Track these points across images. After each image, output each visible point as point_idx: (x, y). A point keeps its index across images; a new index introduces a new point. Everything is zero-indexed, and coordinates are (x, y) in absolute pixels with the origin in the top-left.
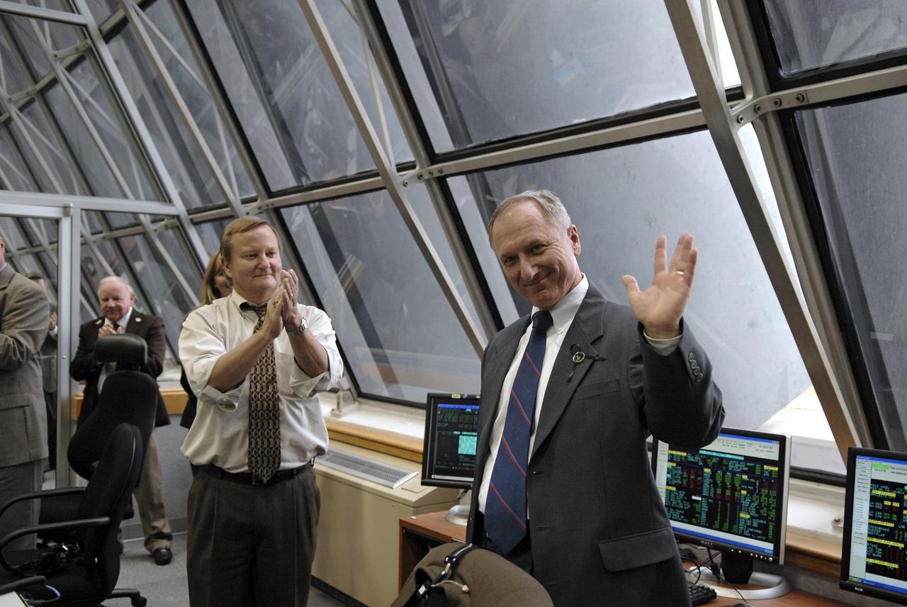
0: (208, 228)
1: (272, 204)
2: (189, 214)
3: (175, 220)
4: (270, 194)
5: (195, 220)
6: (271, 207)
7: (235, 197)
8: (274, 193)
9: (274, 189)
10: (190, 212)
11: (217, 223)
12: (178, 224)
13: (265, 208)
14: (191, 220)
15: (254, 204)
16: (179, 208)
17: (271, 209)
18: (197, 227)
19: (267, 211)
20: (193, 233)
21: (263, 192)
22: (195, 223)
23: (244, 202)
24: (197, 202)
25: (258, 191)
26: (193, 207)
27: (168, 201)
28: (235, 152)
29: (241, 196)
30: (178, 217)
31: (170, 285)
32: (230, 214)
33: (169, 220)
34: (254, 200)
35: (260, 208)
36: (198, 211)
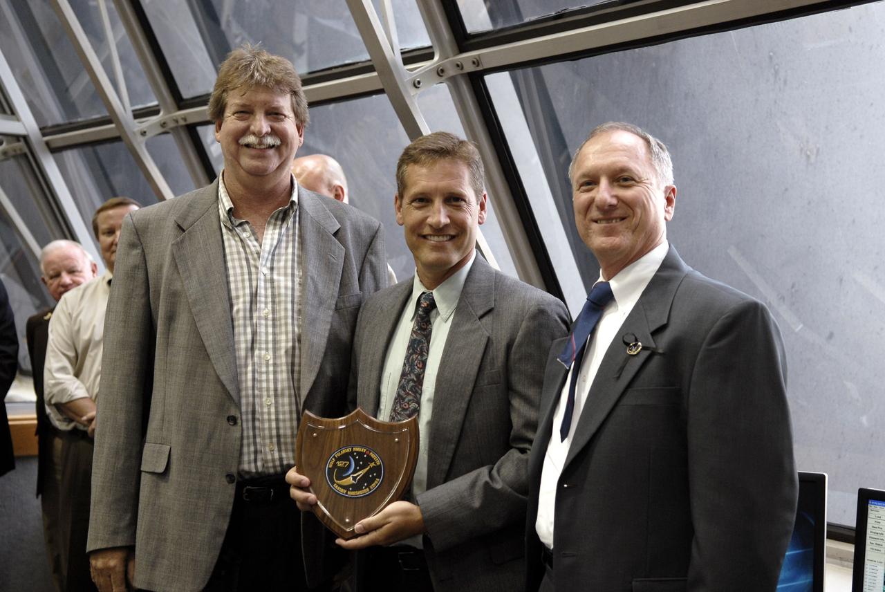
0: (72, 158)
1: (185, 119)
2: (44, 135)
3: (22, 144)
4: (181, 103)
5: (53, 145)
6: (182, 123)
7: (123, 106)
8: (187, 100)
9: (186, 94)
10: (44, 131)
11: (89, 149)
12: (26, 150)
13: (172, 125)
14: (47, 143)
15: (154, 119)
16: (26, 123)
17: (182, 126)
18: (57, 155)
19: (175, 130)
20: (51, 167)
21: (169, 99)
22: (54, 150)
23: (138, 115)
24: (56, 115)
25: (159, 95)
26: (50, 124)
27: (9, 112)
28: (123, 31)
29: (132, 105)
30: (25, 138)
31: (8, 248)
32: (116, 134)
33: (8, 143)
34: (154, 112)
35: (163, 125)
36: (59, 129)
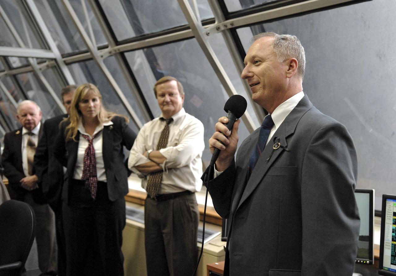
0: (76, 67)
1: (119, 50)
2: (63, 58)
3: (53, 62)
4: (117, 43)
5: (67, 62)
6: (118, 51)
7: (93, 45)
8: (119, 42)
9: (119, 39)
10: (63, 56)
11: (82, 63)
12: (55, 64)
13: (114, 52)
14: (65, 62)
15: (106, 50)
16: (55, 53)
17: (118, 53)
18: (69, 66)
19: (115, 55)
20: (66, 71)
21: (112, 41)
22: (67, 64)
23: (100, 48)
24: (68, 49)
25: (108, 40)
26: (66, 52)
27: (47, 48)
28: (93, 15)
29: (97, 44)
30: (55, 60)
31: (52, 107)
32: (91, 57)
33: (49, 61)
34: (106, 47)
35: (110, 52)
36: (70, 55)
